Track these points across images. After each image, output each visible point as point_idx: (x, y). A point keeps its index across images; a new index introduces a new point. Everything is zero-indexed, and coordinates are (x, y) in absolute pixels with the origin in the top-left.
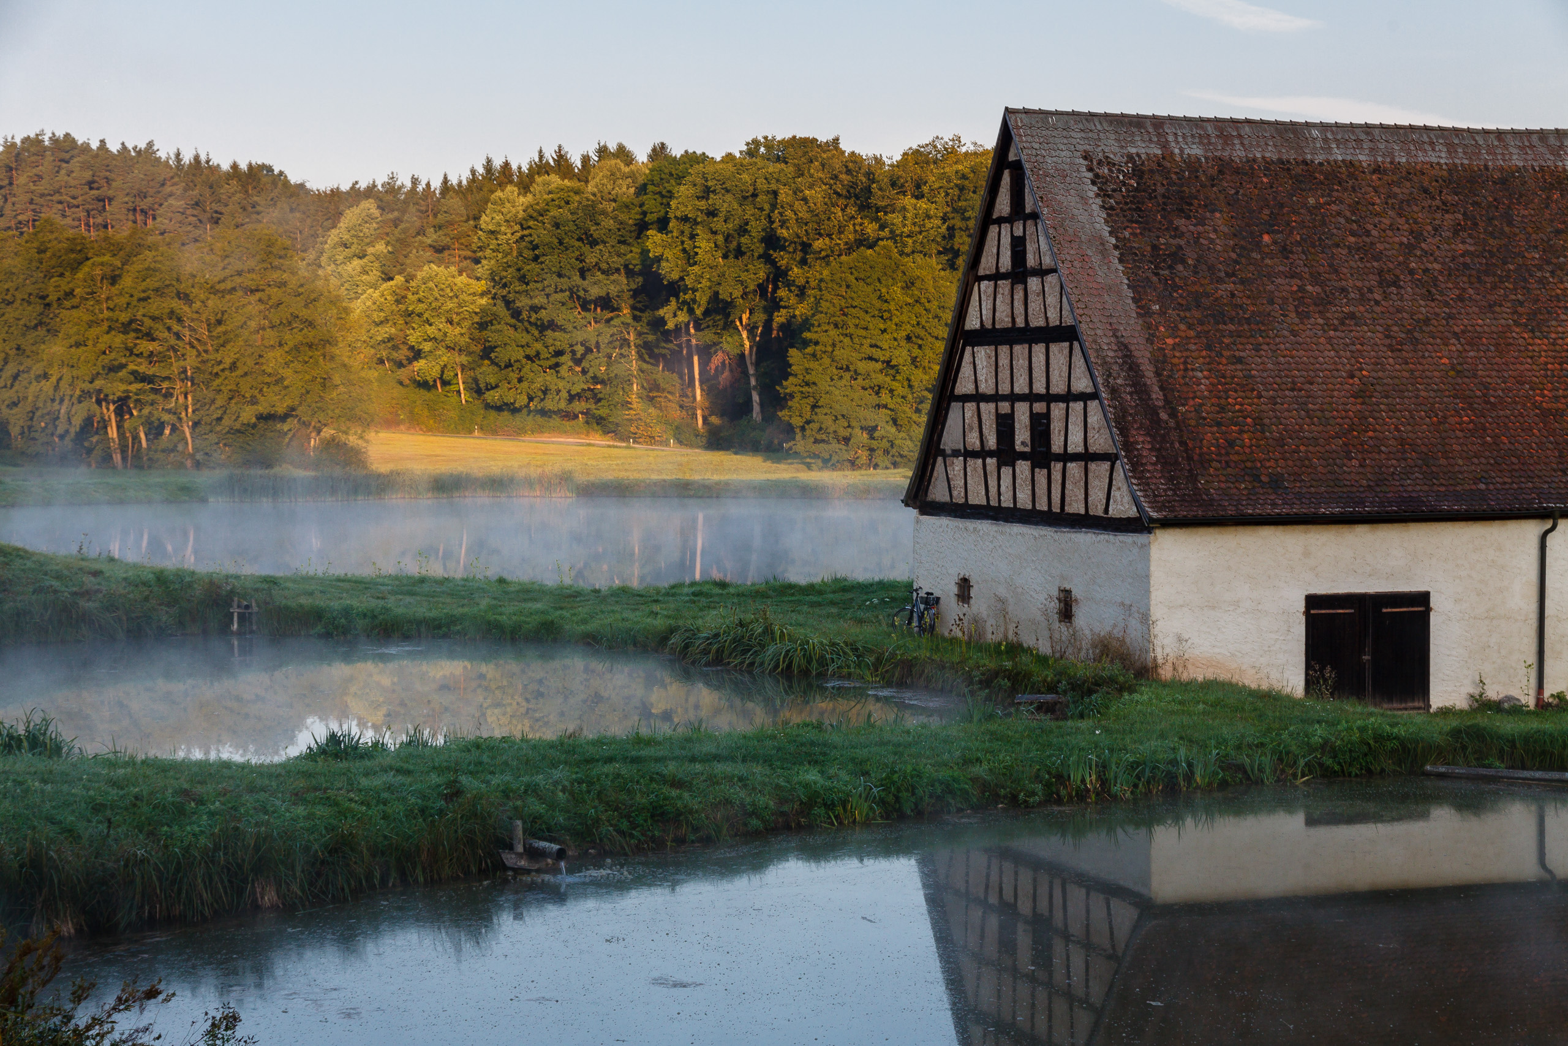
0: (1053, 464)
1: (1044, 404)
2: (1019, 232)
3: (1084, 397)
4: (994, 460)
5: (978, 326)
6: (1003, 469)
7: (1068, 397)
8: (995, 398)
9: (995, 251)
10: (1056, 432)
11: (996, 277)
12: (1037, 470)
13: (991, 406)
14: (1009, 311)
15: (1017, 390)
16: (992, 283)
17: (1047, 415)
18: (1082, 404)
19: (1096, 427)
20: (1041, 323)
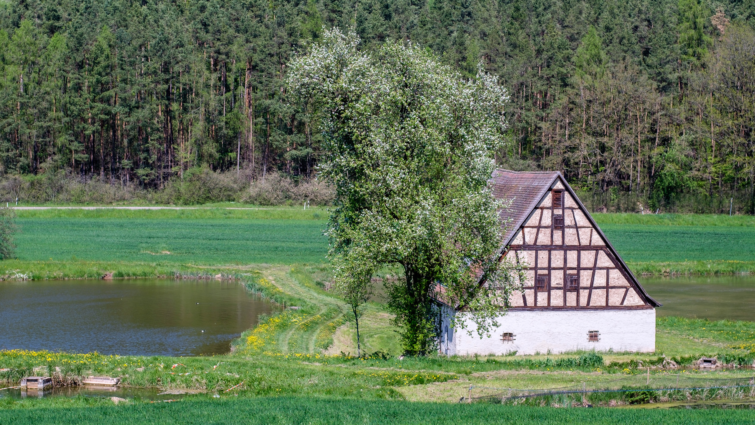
0: (581, 291)
1: (576, 271)
2: (558, 212)
3: (608, 269)
4: (533, 290)
5: (521, 243)
6: (539, 294)
7: (594, 268)
8: (536, 268)
9: (538, 218)
10: (585, 280)
11: (539, 227)
12: (568, 294)
13: (533, 272)
14: (550, 239)
15: (553, 265)
16: (536, 230)
17: (578, 274)
18: (605, 271)
19: (616, 278)
20: (577, 244)
